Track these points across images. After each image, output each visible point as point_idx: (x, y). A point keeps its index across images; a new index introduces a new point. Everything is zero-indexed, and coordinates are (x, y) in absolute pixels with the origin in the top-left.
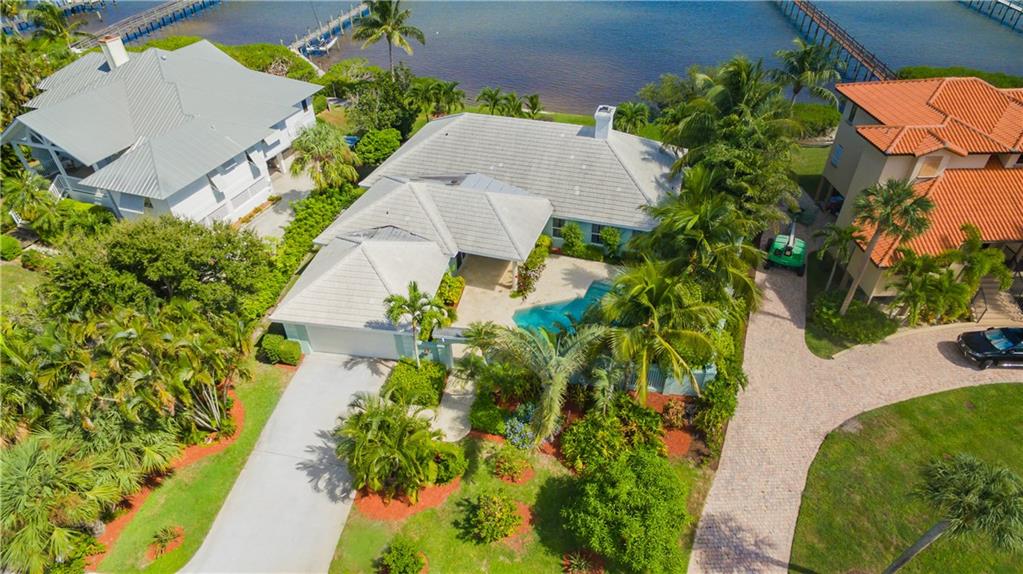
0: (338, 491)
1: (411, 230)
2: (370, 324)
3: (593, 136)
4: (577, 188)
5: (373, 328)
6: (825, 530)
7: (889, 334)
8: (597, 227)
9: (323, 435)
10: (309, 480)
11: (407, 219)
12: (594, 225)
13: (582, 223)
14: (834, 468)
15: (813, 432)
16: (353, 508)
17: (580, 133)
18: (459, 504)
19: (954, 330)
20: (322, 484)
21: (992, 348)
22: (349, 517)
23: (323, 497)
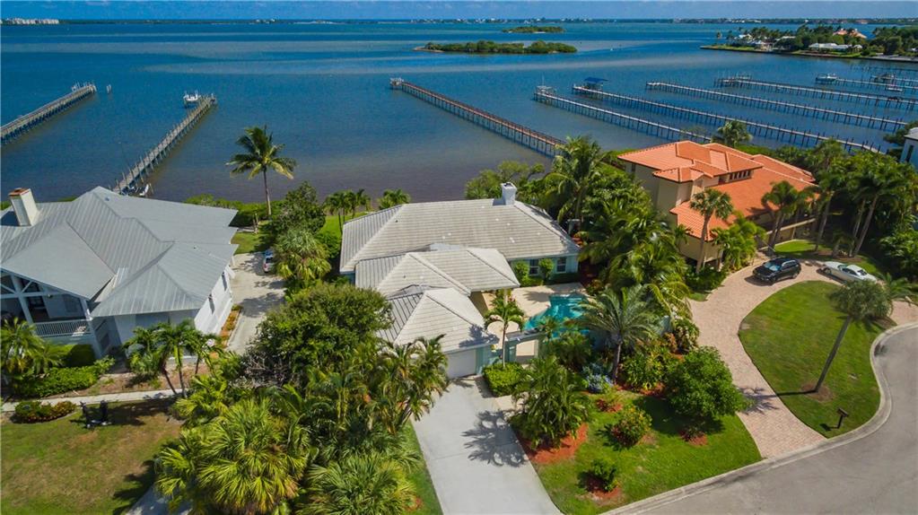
0: (513, 459)
1: (429, 284)
2: (462, 345)
3: (505, 204)
4: (511, 238)
5: (467, 346)
6: (777, 373)
7: (723, 279)
8: (534, 262)
9: (469, 434)
10: (487, 462)
11: (422, 277)
12: (531, 261)
13: (525, 260)
14: (756, 346)
15: (731, 335)
16: (534, 465)
17: (495, 204)
18: (597, 435)
19: (749, 271)
20: (499, 461)
21: (772, 271)
22: (537, 471)
23: (506, 467)
